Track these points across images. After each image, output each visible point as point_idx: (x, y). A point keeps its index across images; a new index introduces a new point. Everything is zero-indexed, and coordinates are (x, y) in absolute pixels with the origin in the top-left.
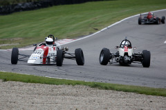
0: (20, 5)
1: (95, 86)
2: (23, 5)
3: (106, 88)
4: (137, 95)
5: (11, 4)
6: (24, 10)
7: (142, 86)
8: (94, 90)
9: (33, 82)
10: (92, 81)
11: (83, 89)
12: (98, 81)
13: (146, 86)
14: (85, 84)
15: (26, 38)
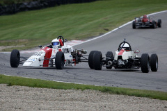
0: (26, 4)
1: (106, 90)
2: (29, 4)
3: (118, 93)
4: (150, 100)
5: (16, 3)
6: (30, 9)
7: (156, 90)
8: (105, 95)
9: (40, 86)
10: (102, 85)
11: (93, 94)
12: (108, 85)
13: (159, 90)
14: (95, 88)
15: (32, 40)
